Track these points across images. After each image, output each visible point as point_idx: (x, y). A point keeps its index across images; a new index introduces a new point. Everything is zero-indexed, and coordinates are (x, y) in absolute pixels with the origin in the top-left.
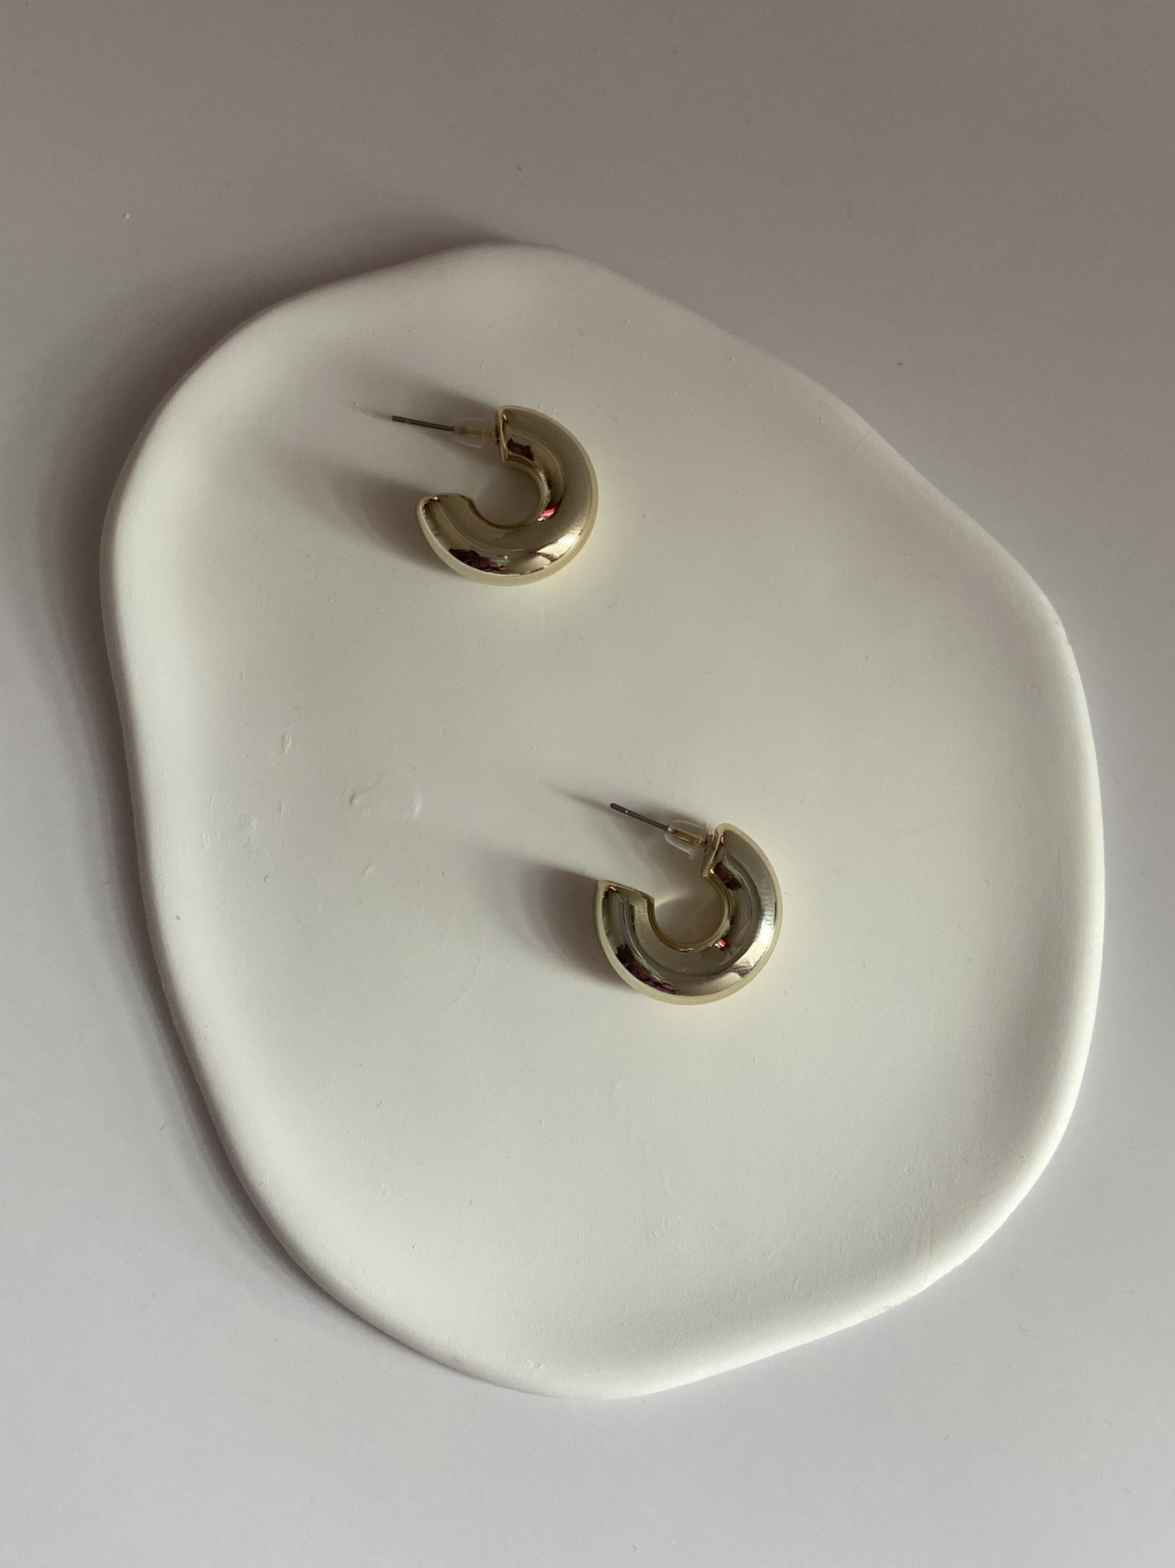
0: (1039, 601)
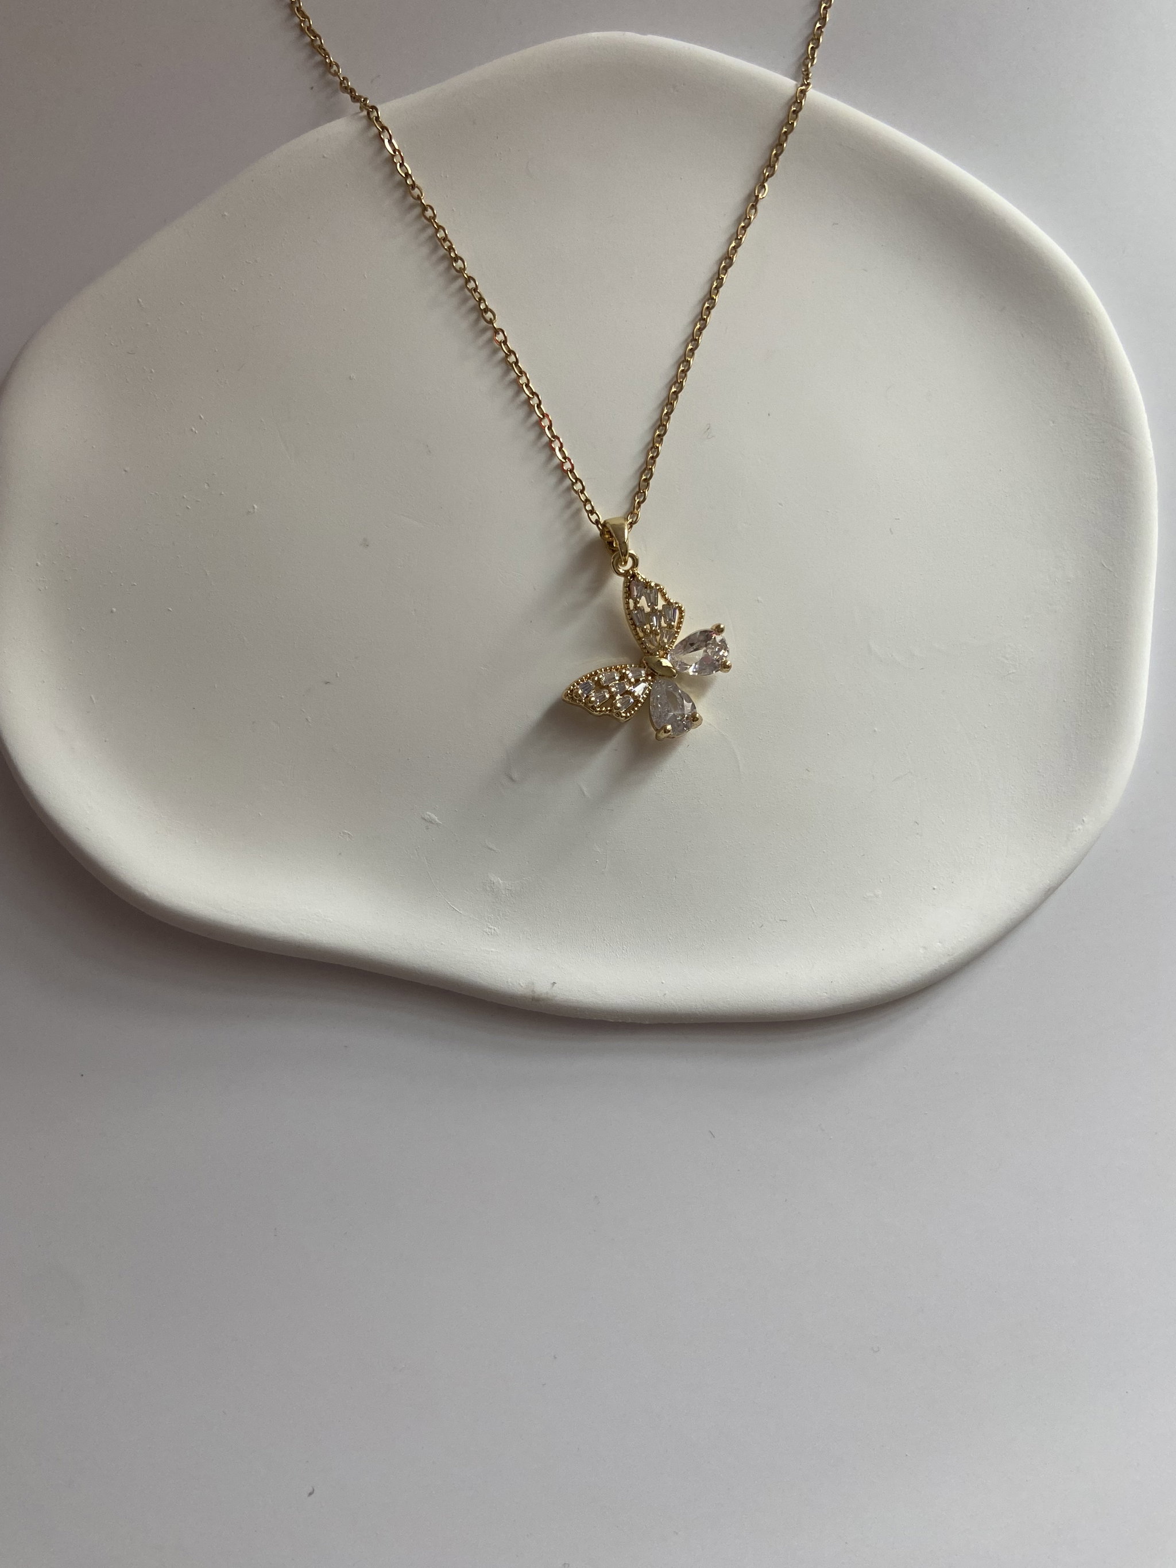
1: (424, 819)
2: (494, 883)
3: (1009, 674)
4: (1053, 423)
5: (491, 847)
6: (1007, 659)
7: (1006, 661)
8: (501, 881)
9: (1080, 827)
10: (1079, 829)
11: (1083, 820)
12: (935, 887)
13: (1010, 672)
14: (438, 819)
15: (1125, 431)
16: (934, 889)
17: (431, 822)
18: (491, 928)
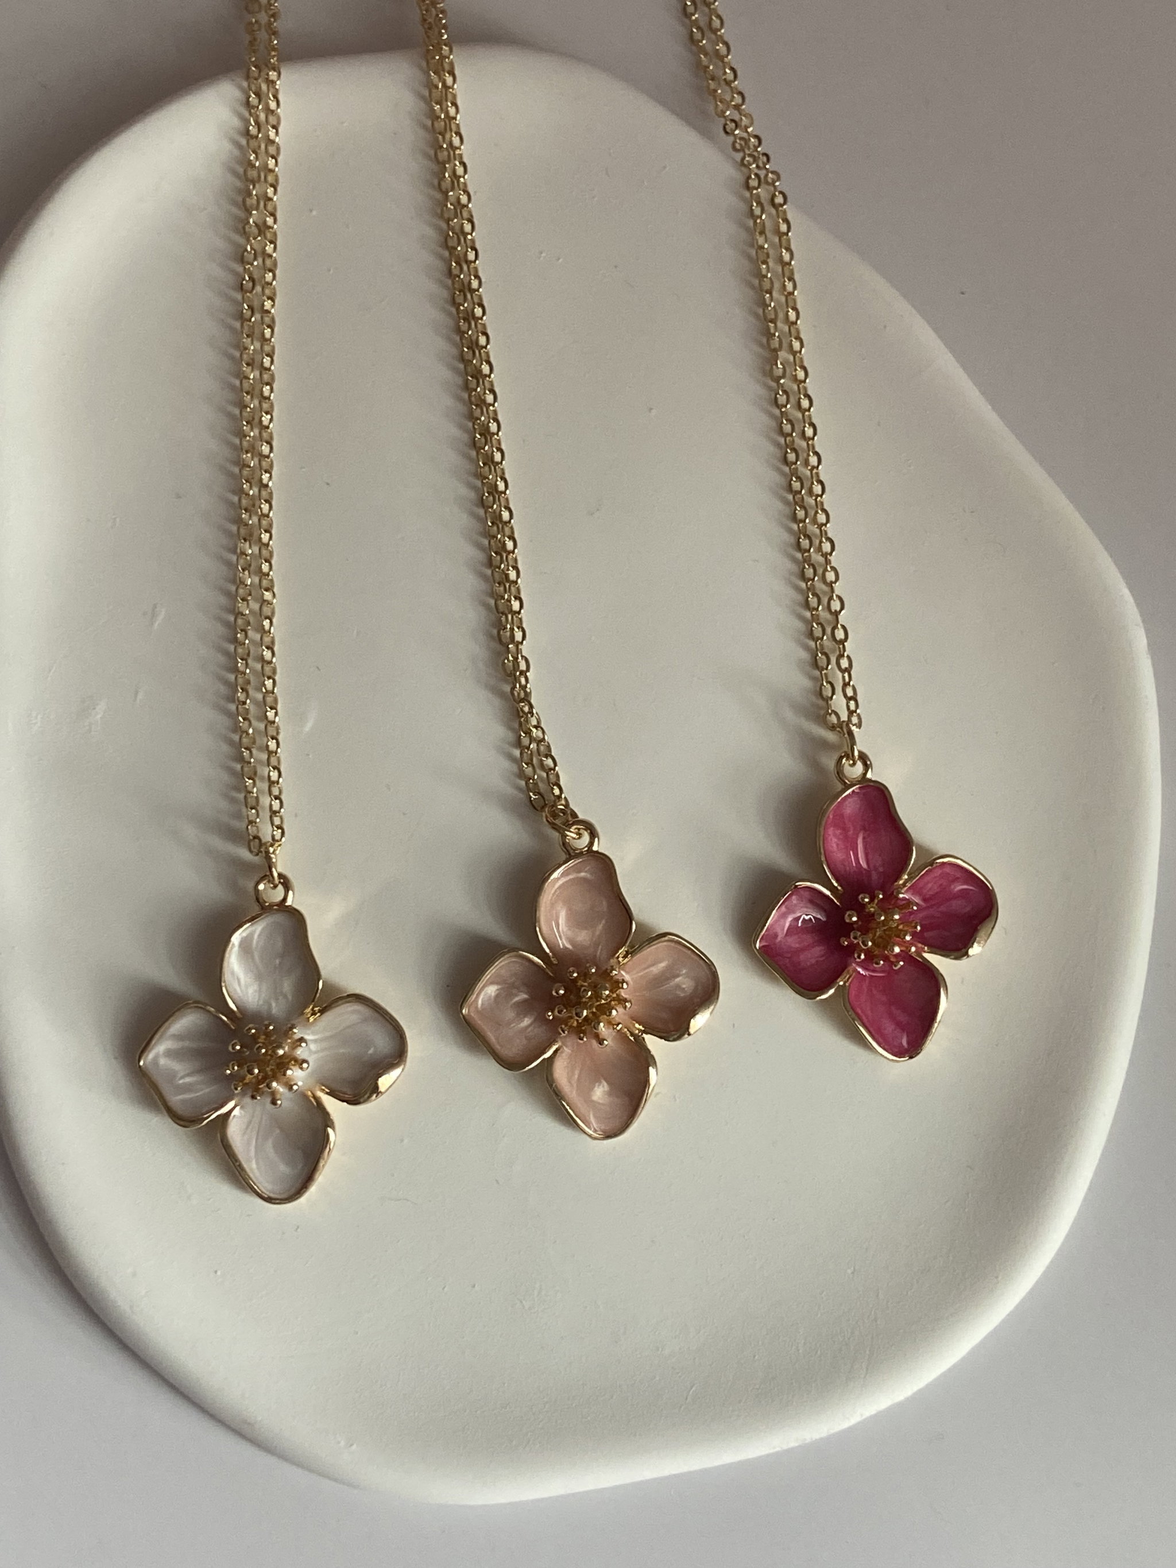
0: (1121, 594)
1: (155, 606)
2: (94, 709)
3: (521, 1302)
4: (853, 1273)
5: (140, 696)
6: (539, 1293)
7: (536, 1292)
8: (99, 716)
9: (342, 1443)
10: (339, 1443)
11: (352, 1445)
12: (219, 1273)
13: (524, 1302)
14: (159, 625)
15: (867, 1369)
16: (216, 1272)
17: (154, 615)
18: (36, 718)
